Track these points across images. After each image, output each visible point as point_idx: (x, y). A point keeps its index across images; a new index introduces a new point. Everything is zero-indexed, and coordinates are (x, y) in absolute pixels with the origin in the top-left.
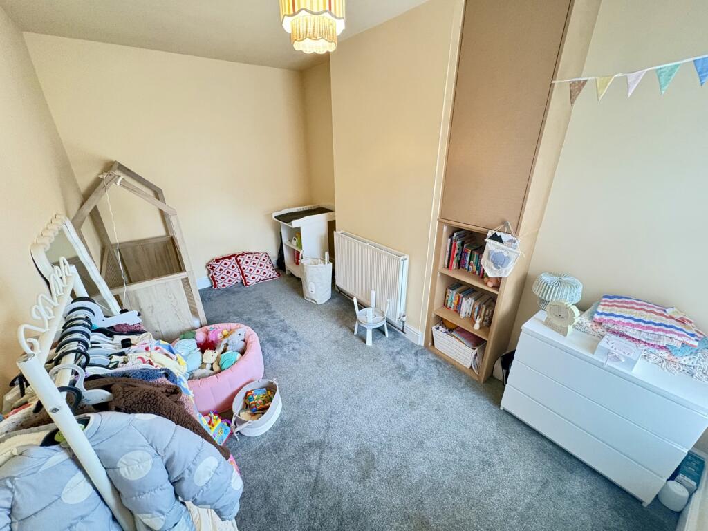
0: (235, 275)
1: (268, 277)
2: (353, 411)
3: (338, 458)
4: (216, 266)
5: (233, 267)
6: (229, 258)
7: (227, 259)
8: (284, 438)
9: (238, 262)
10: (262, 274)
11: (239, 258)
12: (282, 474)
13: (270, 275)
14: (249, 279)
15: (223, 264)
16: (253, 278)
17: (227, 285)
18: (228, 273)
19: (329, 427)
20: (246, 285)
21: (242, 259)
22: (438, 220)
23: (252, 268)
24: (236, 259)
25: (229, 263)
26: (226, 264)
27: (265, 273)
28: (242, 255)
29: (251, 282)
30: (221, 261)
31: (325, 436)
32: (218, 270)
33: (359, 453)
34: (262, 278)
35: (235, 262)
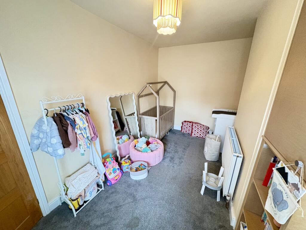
0: (189, 130)
1: (201, 137)
2: (156, 205)
3: (131, 210)
4: (184, 124)
5: (190, 126)
6: (190, 122)
7: (189, 123)
8: (133, 186)
9: (192, 125)
10: (199, 134)
11: (193, 124)
12: (121, 193)
13: (203, 137)
14: (193, 134)
15: (186, 124)
16: (195, 134)
17: (185, 132)
18: (187, 128)
19: (144, 199)
20: (191, 136)
21: (194, 125)
22: (262, 136)
23: (196, 130)
24: (192, 124)
25: (189, 124)
26: (187, 124)
27: (200, 135)
28: (196, 123)
29: (193, 136)
30: (186, 122)
31: (139, 199)
32: (184, 125)
33: (137, 218)
34: (199, 136)
35: (191, 125)
